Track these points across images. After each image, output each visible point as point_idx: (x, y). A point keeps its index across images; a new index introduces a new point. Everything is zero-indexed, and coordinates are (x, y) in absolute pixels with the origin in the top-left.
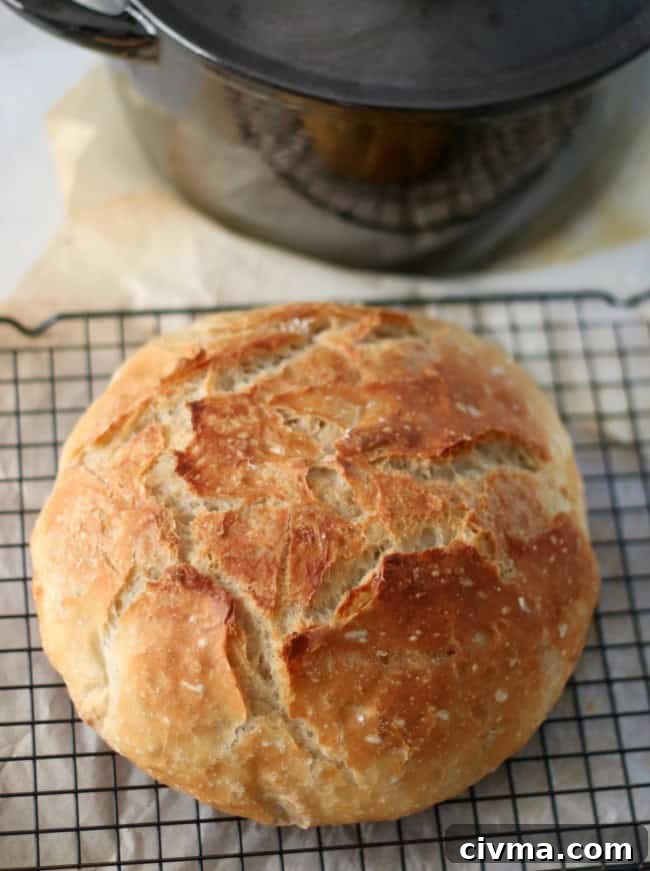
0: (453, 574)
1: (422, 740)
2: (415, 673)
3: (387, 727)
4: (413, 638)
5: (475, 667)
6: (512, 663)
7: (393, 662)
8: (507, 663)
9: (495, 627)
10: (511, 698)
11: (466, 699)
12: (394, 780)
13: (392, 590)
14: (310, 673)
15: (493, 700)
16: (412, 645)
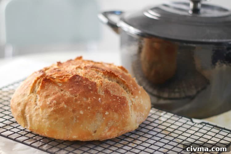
0: (88, 84)
1: (57, 108)
2: (65, 95)
3: (52, 101)
4: (70, 90)
5: (79, 102)
6: (89, 108)
7: (63, 92)
8: (87, 107)
9: (89, 99)
10: (84, 115)
11: (73, 107)
12: (47, 115)
13: (73, 80)
14: (46, 86)
15: (79, 112)
16: (69, 91)
